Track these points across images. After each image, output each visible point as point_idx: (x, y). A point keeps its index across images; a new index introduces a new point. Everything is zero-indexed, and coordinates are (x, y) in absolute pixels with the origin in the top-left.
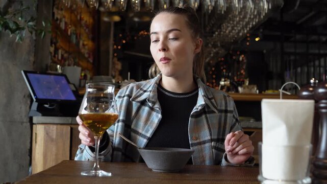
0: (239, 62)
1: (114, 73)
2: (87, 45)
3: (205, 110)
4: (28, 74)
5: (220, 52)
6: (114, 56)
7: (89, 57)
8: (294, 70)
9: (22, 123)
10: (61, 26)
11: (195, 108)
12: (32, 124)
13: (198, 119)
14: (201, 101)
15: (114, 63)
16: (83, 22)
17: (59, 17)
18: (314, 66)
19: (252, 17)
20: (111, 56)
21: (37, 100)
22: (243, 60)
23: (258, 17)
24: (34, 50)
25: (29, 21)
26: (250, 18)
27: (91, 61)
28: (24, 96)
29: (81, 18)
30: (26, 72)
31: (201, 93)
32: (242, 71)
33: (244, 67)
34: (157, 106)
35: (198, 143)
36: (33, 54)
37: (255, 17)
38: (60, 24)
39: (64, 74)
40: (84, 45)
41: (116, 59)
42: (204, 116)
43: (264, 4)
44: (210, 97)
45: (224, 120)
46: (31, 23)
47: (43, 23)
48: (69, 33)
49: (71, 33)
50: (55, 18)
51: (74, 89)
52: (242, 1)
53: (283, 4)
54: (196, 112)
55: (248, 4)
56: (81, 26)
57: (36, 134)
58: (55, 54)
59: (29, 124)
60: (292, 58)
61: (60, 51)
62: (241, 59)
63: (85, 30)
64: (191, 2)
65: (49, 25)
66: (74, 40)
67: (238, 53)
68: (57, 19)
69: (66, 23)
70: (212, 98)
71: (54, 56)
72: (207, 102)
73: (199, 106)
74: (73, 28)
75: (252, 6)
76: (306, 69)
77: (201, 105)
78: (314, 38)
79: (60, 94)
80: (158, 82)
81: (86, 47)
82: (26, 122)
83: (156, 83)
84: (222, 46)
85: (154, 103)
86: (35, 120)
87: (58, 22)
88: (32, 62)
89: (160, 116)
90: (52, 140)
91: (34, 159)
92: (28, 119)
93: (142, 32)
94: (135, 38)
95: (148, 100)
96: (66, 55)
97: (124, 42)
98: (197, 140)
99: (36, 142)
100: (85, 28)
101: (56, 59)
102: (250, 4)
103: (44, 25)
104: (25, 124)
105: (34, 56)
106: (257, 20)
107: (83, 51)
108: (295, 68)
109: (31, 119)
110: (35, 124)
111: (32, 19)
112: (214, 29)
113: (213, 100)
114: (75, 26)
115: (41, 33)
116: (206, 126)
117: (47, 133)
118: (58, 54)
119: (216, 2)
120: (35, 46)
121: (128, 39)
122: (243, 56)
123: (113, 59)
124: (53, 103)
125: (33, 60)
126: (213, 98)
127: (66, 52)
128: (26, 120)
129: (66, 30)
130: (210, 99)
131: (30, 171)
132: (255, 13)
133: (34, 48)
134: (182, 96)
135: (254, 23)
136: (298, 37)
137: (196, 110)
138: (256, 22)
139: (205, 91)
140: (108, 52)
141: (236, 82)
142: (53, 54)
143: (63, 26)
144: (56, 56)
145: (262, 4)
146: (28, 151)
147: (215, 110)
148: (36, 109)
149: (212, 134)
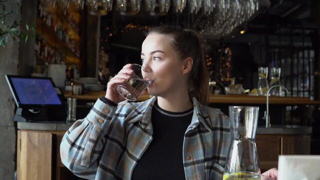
0: (224, 55)
1: (100, 66)
2: (73, 39)
3: (200, 129)
4: (12, 79)
5: (207, 48)
6: (101, 49)
7: (76, 51)
8: (279, 62)
9: (7, 127)
10: (47, 23)
11: (189, 127)
12: (17, 130)
13: (193, 137)
14: (195, 120)
15: (101, 56)
16: (70, 17)
17: (45, 14)
18: (298, 57)
19: (239, 17)
20: (98, 49)
21: (21, 106)
22: (228, 53)
23: (245, 17)
24: (18, 54)
25: (12, 27)
26: (237, 18)
27: (78, 56)
28: (9, 100)
29: (67, 13)
30: (9, 77)
31: (196, 112)
32: (228, 64)
33: (229, 59)
34: (149, 128)
35: (191, 162)
36: (17, 57)
37: (242, 16)
38: (46, 22)
39: (50, 76)
40: (70, 40)
41: (103, 52)
42: (198, 135)
43: (251, 5)
44: (205, 116)
45: (220, 138)
46: (13, 30)
47: (27, 27)
48: (56, 30)
49: (57, 29)
50: (41, 16)
51: (60, 93)
52: (229, 1)
53: (270, 4)
54: (190, 131)
55: (235, 4)
56: (68, 22)
57: (20, 140)
58: (41, 52)
59: (14, 128)
60: (277, 50)
61: (46, 48)
62: (226, 52)
63: (72, 25)
64: (177, 1)
65: (33, 29)
66: (61, 37)
67: (224, 46)
68: (43, 16)
69: (52, 20)
70: (207, 117)
71: (41, 54)
72: (201, 121)
73: (193, 125)
74: (60, 24)
75: (239, 8)
76: (289, 60)
77: (195, 124)
78: (297, 31)
79: (45, 98)
80: (153, 104)
81: (73, 42)
82: (10, 126)
83: (151, 105)
84: (208, 43)
85: (146, 125)
86: (19, 125)
87: (44, 19)
88: (16, 65)
89: (151, 138)
90: (35, 147)
91: (19, 165)
92: (13, 124)
93: (129, 26)
94: (122, 31)
95: (141, 122)
96: (52, 52)
97: (111, 35)
98: (190, 159)
99: (21, 149)
100: (71, 23)
101: (42, 57)
102: (236, 4)
103: (28, 29)
104: (9, 128)
105: (19, 58)
106: (244, 20)
107: (70, 46)
108: (280, 59)
109: (16, 124)
110: (19, 130)
111: (15, 25)
112: (201, 27)
113: (208, 119)
114: (62, 21)
115: (25, 37)
116: (200, 146)
117: (30, 140)
118: (44, 52)
119: (203, 2)
120: (19, 49)
121: (114, 32)
122: (228, 49)
123: (100, 52)
124: (37, 108)
125: (17, 63)
126: (209, 117)
127: (53, 48)
128: (11, 124)
129: (52, 27)
130: (204, 118)
131: (15, 176)
132: (242, 13)
133: (18, 51)
134: (177, 116)
135: (241, 23)
136: (282, 30)
137: (190, 129)
138: (242, 21)
139: (200, 110)
140: (94, 45)
141: (222, 82)
142: (39, 52)
143: (49, 22)
144: (43, 53)
145: (249, 5)
146: (13, 155)
147: (209, 130)
148: (21, 114)
149: (206, 154)
